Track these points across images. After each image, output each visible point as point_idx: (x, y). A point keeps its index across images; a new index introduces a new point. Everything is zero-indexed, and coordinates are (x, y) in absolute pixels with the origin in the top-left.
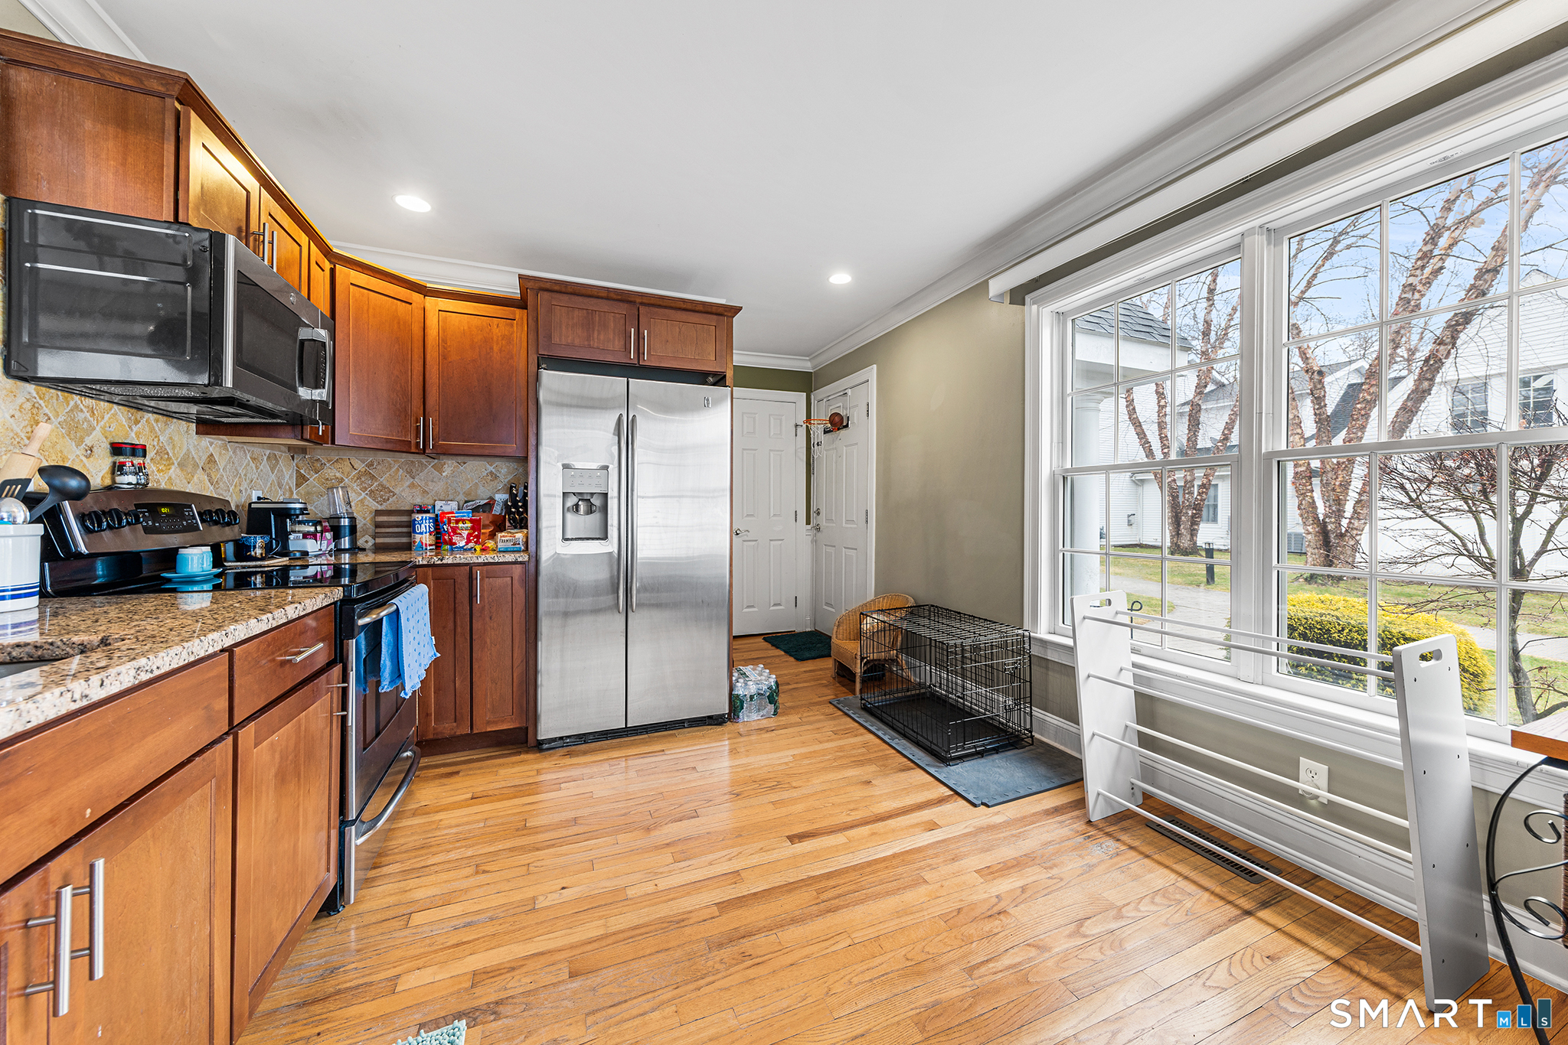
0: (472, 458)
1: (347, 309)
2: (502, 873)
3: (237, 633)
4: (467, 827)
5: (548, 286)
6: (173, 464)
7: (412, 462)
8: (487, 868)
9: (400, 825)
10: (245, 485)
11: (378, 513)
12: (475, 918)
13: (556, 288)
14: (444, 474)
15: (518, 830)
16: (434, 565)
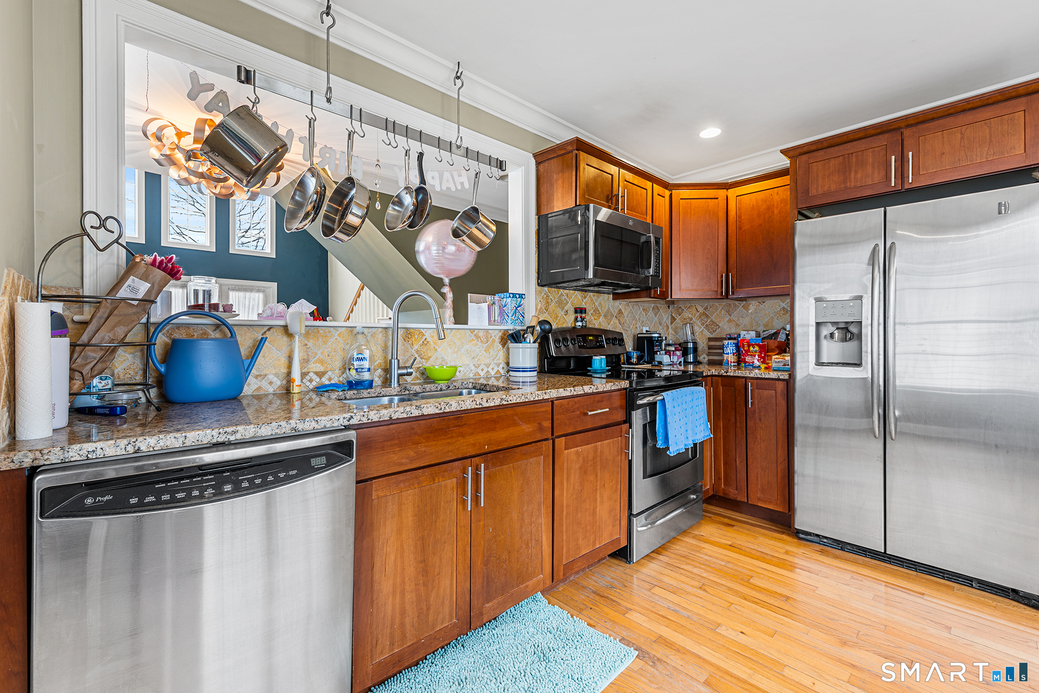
0: (769, 298)
1: (678, 215)
2: (714, 598)
3: (551, 394)
4: (714, 560)
5: (806, 149)
6: (601, 315)
7: (730, 304)
8: (707, 589)
9: (683, 539)
10: (639, 324)
11: (710, 339)
12: (681, 611)
13: (813, 148)
14: (750, 311)
15: (742, 579)
16: (722, 376)
